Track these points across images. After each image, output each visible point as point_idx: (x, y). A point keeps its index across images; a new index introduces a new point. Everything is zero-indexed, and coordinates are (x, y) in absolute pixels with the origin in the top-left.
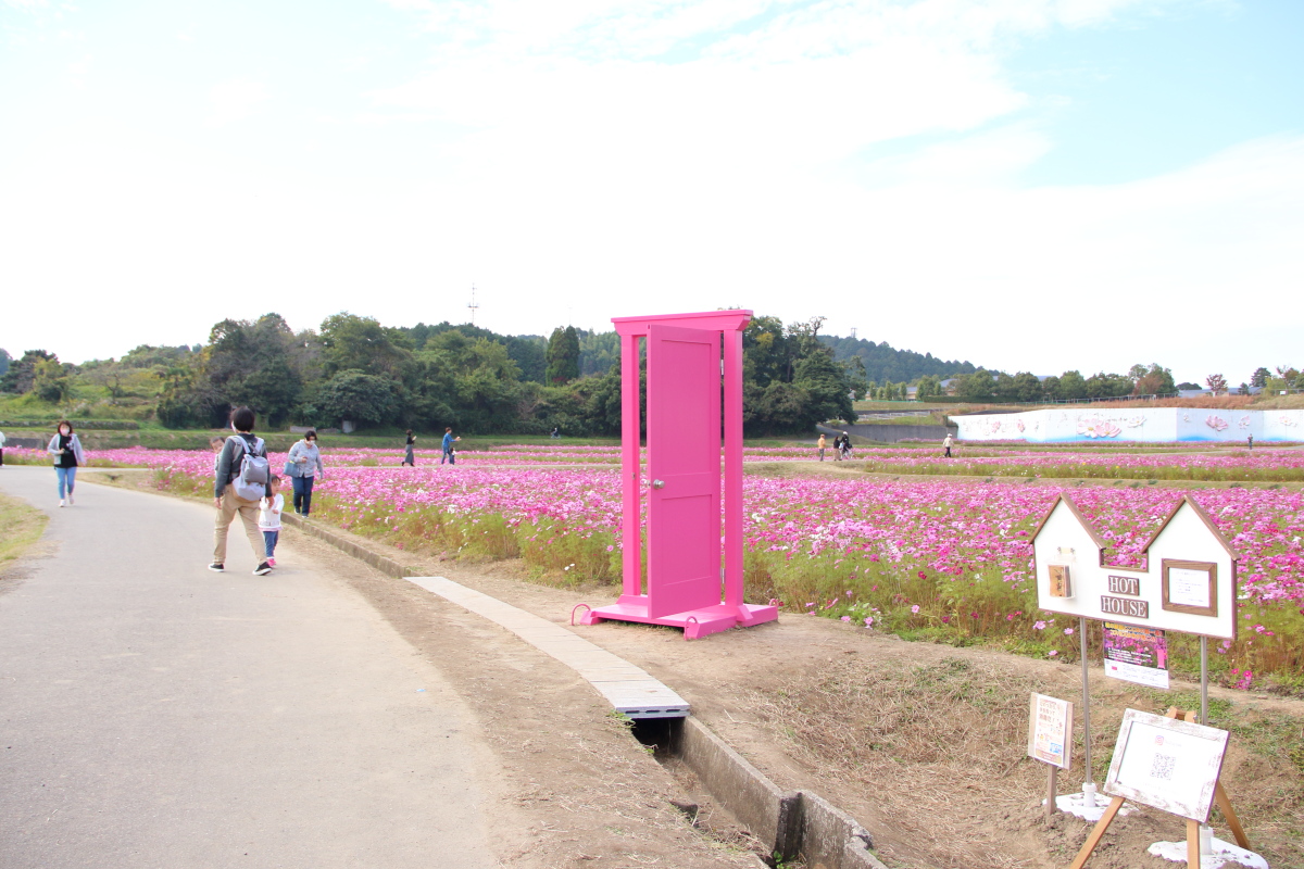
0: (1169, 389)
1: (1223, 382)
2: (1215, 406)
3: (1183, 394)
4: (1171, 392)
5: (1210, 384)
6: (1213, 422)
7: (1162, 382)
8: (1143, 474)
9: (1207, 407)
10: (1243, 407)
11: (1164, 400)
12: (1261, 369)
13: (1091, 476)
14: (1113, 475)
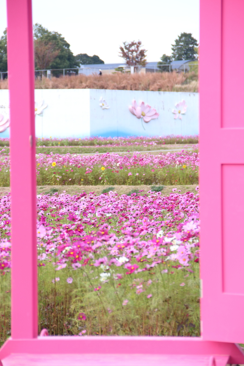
0: (67, 63)
1: (142, 53)
2: (134, 87)
3: (85, 70)
4: (71, 66)
5: (125, 55)
6: (138, 111)
7: (57, 52)
8: (138, 178)
9: (124, 88)
10: (172, 89)
11: (65, 78)
12: (184, 35)
13: (63, 182)
14: (97, 181)
